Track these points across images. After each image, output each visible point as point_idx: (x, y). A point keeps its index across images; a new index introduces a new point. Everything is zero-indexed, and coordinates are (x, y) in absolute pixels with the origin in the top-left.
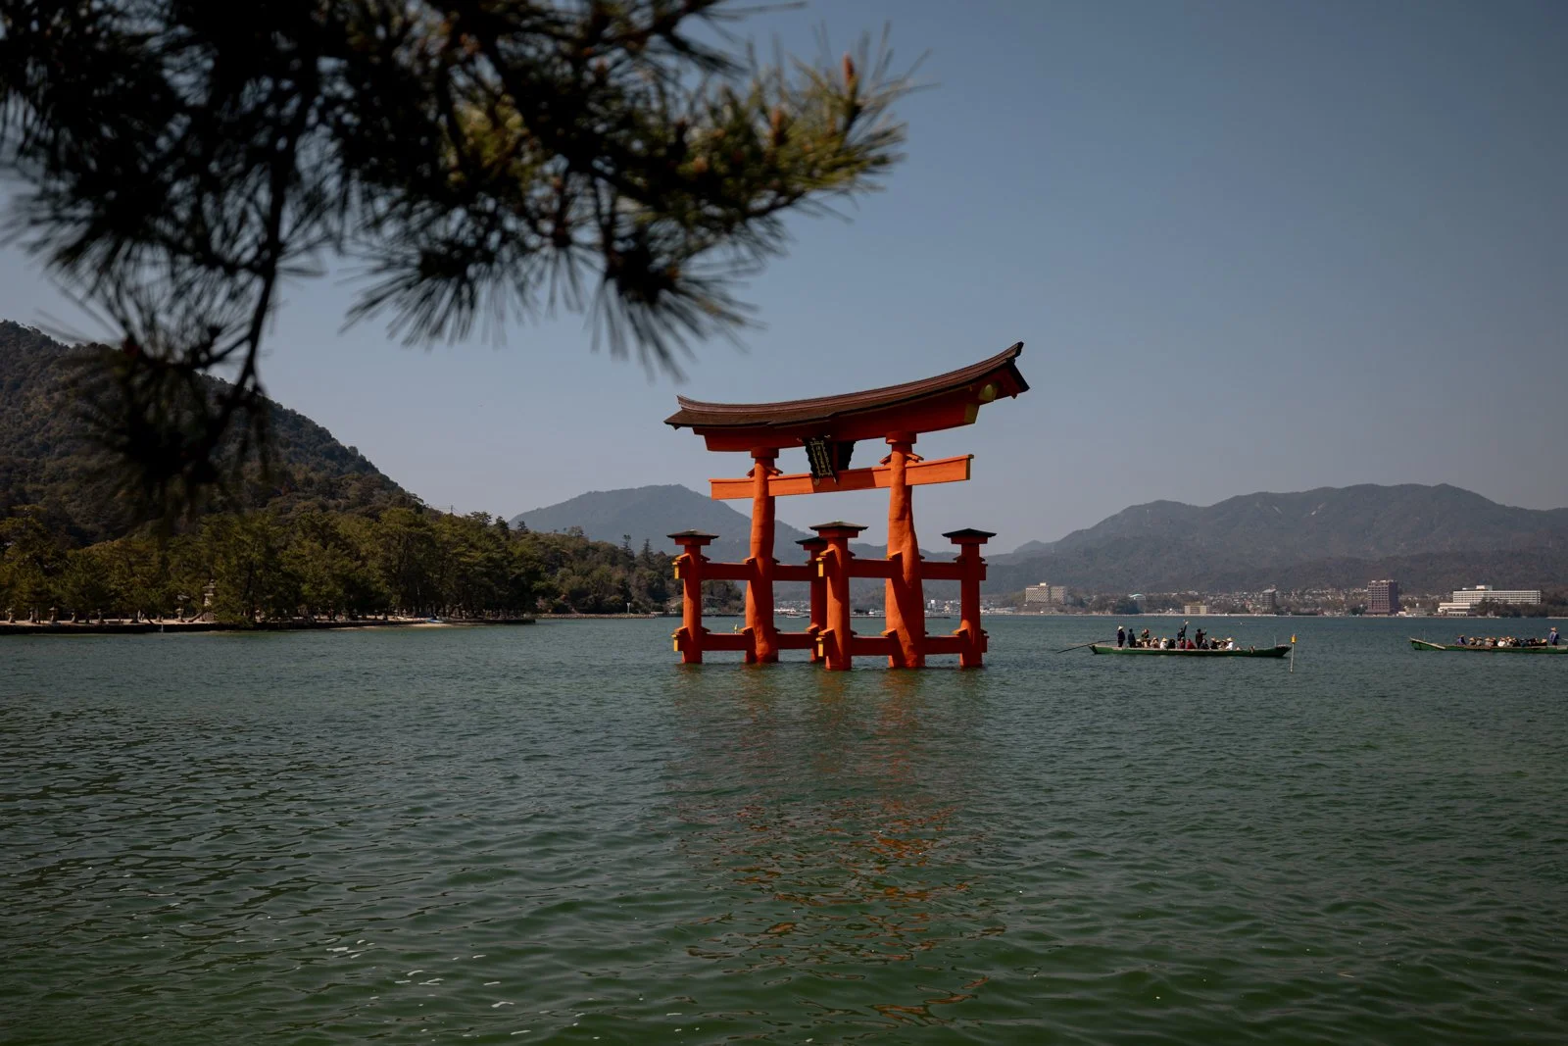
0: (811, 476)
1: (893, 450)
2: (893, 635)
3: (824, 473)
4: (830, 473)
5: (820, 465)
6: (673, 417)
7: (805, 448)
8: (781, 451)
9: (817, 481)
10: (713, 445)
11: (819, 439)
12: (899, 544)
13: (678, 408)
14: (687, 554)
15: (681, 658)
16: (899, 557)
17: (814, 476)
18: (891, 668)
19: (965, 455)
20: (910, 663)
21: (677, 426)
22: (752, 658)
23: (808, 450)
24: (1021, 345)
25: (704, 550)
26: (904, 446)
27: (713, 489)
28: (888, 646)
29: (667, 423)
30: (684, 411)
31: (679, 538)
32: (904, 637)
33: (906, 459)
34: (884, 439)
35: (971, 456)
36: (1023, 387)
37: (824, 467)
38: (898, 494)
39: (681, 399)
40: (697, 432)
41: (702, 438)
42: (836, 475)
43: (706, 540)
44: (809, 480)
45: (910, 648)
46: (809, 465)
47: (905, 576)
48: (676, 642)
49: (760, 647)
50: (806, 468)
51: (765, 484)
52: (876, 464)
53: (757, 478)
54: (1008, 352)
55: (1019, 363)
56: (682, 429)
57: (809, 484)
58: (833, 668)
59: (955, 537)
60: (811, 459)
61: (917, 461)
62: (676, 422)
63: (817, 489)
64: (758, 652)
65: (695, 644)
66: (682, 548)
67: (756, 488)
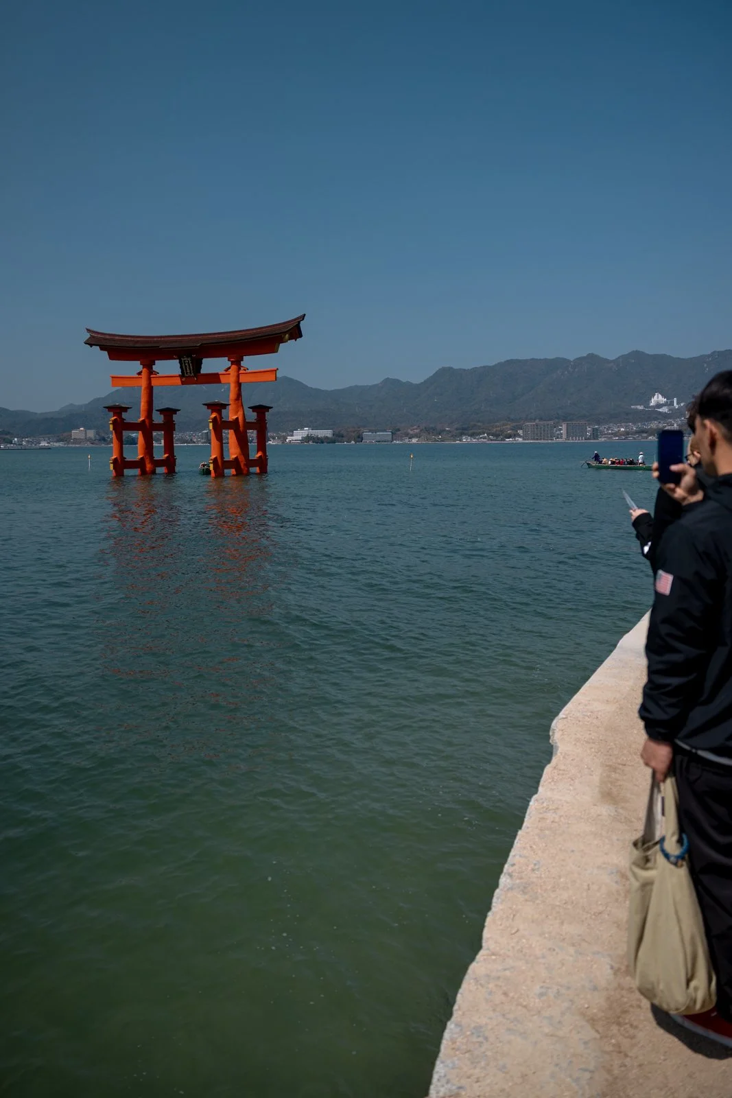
0: (180, 376)
1: (232, 364)
2: (236, 458)
3: (189, 374)
4: (193, 374)
5: (186, 370)
6: (87, 340)
7: (178, 361)
8: (156, 362)
9: (184, 379)
10: (111, 358)
11: (188, 357)
12: (237, 412)
13: (88, 336)
14: (115, 418)
15: (114, 474)
16: (237, 418)
17: (182, 376)
18: (234, 475)
19: (276, 368)
20: (245, 472)
21: (91, 345)
22: (144, 473)
23: (180, 363)
24: (305, 315)
25: (124, 415)
26: (237, 362)
27: (113, 381)
28: (235, 463)
29: (85, 343)
30: (92, 337)
31: (110, 408)
32: (242, 459)
33: (239, 369)
34: (227, 358)
35: (277, 369)
36: (301, 336)
37: (189, 371)
38: (236, 387)
39: (88, 330)
40: (102, 349)
41: (106, 353)
42: (195, 376)
43: (125, 409)
44: (179, 378)
45: (245, 464)
46: (180, 370)
47: (241, 429)
48: (112, 466)
49: (148, 466)
50: (178, 372)
51: (149, 379)
52: (221, 371)
53: (144, 375)
54: (298, 318)
55: (302, 324)
56: (94, 347)
57: (178, 381)
58: (216, 477)
59: (254, 408)
60: (181, 367)
61: (245, 370)
62: (90, 343)
63: (183, 383)
64: (148, 469)
65: (121, 465)
66: (112, 413)
67: (143, 382)
